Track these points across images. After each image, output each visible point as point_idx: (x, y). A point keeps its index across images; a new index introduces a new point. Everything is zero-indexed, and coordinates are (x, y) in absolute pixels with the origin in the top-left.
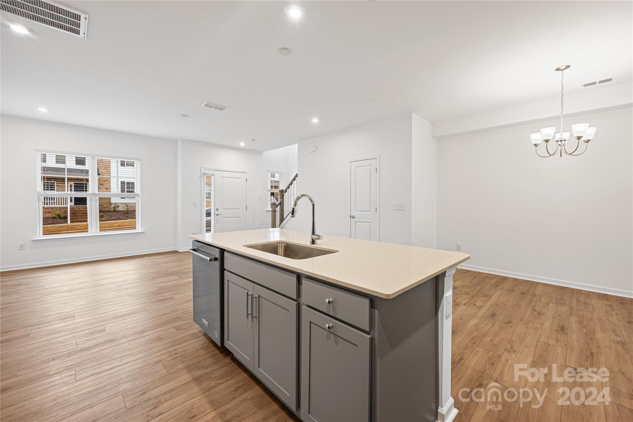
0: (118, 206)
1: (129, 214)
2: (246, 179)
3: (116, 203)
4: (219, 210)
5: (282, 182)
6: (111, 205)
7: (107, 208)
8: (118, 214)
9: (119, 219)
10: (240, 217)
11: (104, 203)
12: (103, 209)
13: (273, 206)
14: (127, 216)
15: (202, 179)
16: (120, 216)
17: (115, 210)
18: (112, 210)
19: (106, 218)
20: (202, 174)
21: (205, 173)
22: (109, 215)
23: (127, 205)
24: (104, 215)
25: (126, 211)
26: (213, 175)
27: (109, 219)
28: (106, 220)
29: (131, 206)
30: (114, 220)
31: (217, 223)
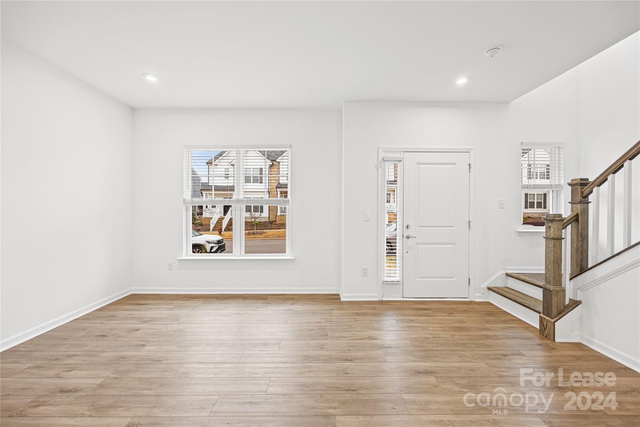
2: (470, 165)
4: (410, 228)
5: (559, 167)
10: (454, 244)
13: (550, 224)
15: (380, 169)
20: (379, 160)
21: (385, 157)
26: (400, 161)
31: (407, 252)
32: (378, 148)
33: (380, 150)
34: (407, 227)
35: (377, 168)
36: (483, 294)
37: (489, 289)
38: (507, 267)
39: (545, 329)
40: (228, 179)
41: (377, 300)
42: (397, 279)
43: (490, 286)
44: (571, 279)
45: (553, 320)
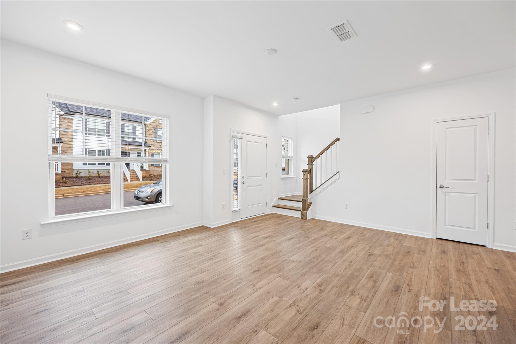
0: (80, 173)
1: (92, 179)
2: (266, 144)
3: (78, 169)
6: (73, 171)
7: (69, 175)
8: (81, 180)
9: (83, 184)
10: (261, 185)
11: (66, 170)
12: (65, 175)
13: (305, 173)
14: (90, 182)
16: (83, 182)
17: (77, 176)
18: (74, 176)
19: (70, 184)
20: (231, 137)
21: (235, 135)
22: (72, 181)
23: (89, 171)
24: (67, 180)
25: (89, 177)
26: (241, 139)
27: (73, 185)
28: (70, 185)
29: (93, 172)
30: (78, 185)
31: (243, 192)
32: (230, 129)
33: (232, 131)
34: (243, 177)
35: (230, 141)
36: (271, 210)
37: (273, 206)
38: (278, 195)
39: (303, 216)
40: (109, 138)
41: (230, 223)
42: (238, 208)
43: (273, 205)
44: (309, 194)
45: (306, 211)
